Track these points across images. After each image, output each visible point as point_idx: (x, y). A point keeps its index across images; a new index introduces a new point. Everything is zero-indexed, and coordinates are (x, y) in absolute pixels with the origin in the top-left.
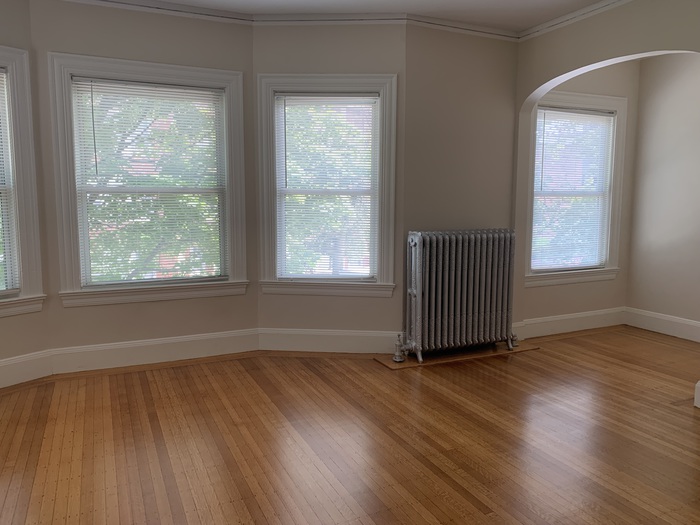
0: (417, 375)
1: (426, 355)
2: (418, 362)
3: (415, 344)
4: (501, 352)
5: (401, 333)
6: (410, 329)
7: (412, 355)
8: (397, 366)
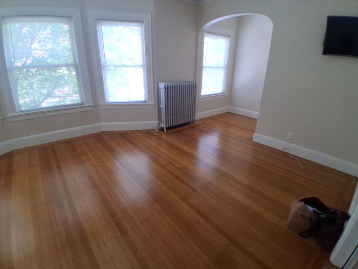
0: (164, 137)
1: (167, 129)
2: (164, 131)
3: (163, 125)
4: (192, 125)
5: (158, 121)
6: (161, 120)
7: (162, 129)
8: (157, 134)
